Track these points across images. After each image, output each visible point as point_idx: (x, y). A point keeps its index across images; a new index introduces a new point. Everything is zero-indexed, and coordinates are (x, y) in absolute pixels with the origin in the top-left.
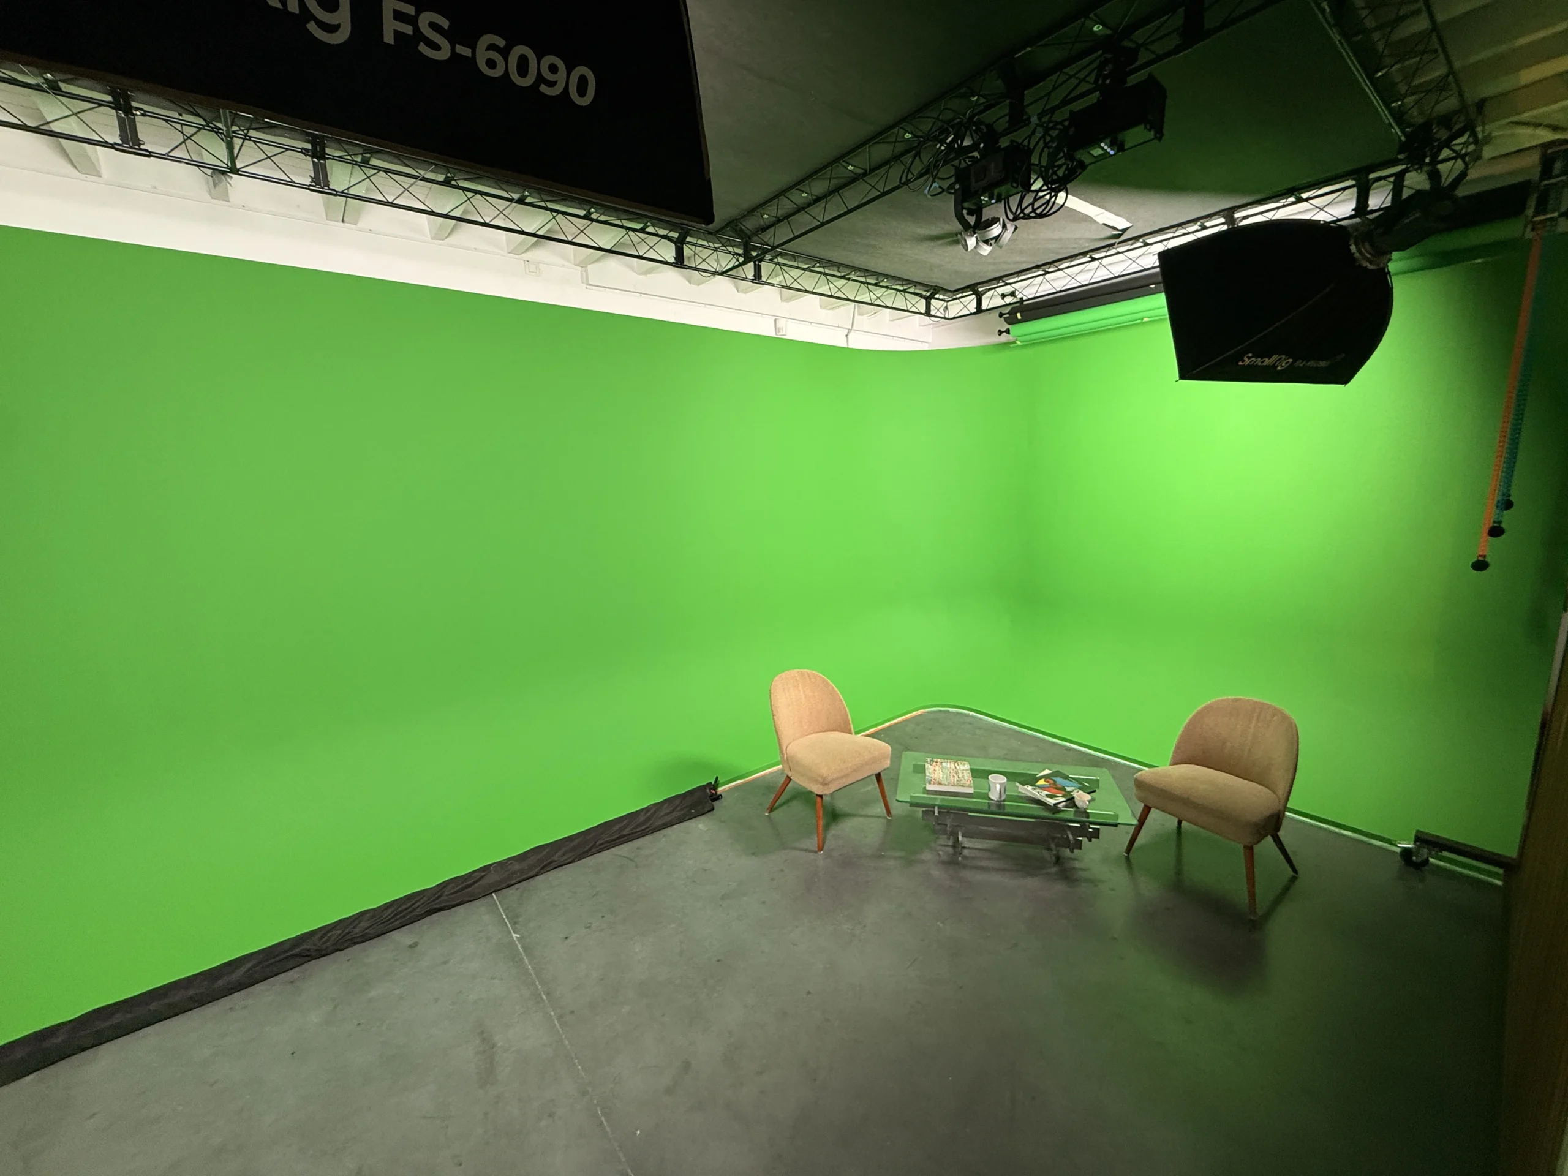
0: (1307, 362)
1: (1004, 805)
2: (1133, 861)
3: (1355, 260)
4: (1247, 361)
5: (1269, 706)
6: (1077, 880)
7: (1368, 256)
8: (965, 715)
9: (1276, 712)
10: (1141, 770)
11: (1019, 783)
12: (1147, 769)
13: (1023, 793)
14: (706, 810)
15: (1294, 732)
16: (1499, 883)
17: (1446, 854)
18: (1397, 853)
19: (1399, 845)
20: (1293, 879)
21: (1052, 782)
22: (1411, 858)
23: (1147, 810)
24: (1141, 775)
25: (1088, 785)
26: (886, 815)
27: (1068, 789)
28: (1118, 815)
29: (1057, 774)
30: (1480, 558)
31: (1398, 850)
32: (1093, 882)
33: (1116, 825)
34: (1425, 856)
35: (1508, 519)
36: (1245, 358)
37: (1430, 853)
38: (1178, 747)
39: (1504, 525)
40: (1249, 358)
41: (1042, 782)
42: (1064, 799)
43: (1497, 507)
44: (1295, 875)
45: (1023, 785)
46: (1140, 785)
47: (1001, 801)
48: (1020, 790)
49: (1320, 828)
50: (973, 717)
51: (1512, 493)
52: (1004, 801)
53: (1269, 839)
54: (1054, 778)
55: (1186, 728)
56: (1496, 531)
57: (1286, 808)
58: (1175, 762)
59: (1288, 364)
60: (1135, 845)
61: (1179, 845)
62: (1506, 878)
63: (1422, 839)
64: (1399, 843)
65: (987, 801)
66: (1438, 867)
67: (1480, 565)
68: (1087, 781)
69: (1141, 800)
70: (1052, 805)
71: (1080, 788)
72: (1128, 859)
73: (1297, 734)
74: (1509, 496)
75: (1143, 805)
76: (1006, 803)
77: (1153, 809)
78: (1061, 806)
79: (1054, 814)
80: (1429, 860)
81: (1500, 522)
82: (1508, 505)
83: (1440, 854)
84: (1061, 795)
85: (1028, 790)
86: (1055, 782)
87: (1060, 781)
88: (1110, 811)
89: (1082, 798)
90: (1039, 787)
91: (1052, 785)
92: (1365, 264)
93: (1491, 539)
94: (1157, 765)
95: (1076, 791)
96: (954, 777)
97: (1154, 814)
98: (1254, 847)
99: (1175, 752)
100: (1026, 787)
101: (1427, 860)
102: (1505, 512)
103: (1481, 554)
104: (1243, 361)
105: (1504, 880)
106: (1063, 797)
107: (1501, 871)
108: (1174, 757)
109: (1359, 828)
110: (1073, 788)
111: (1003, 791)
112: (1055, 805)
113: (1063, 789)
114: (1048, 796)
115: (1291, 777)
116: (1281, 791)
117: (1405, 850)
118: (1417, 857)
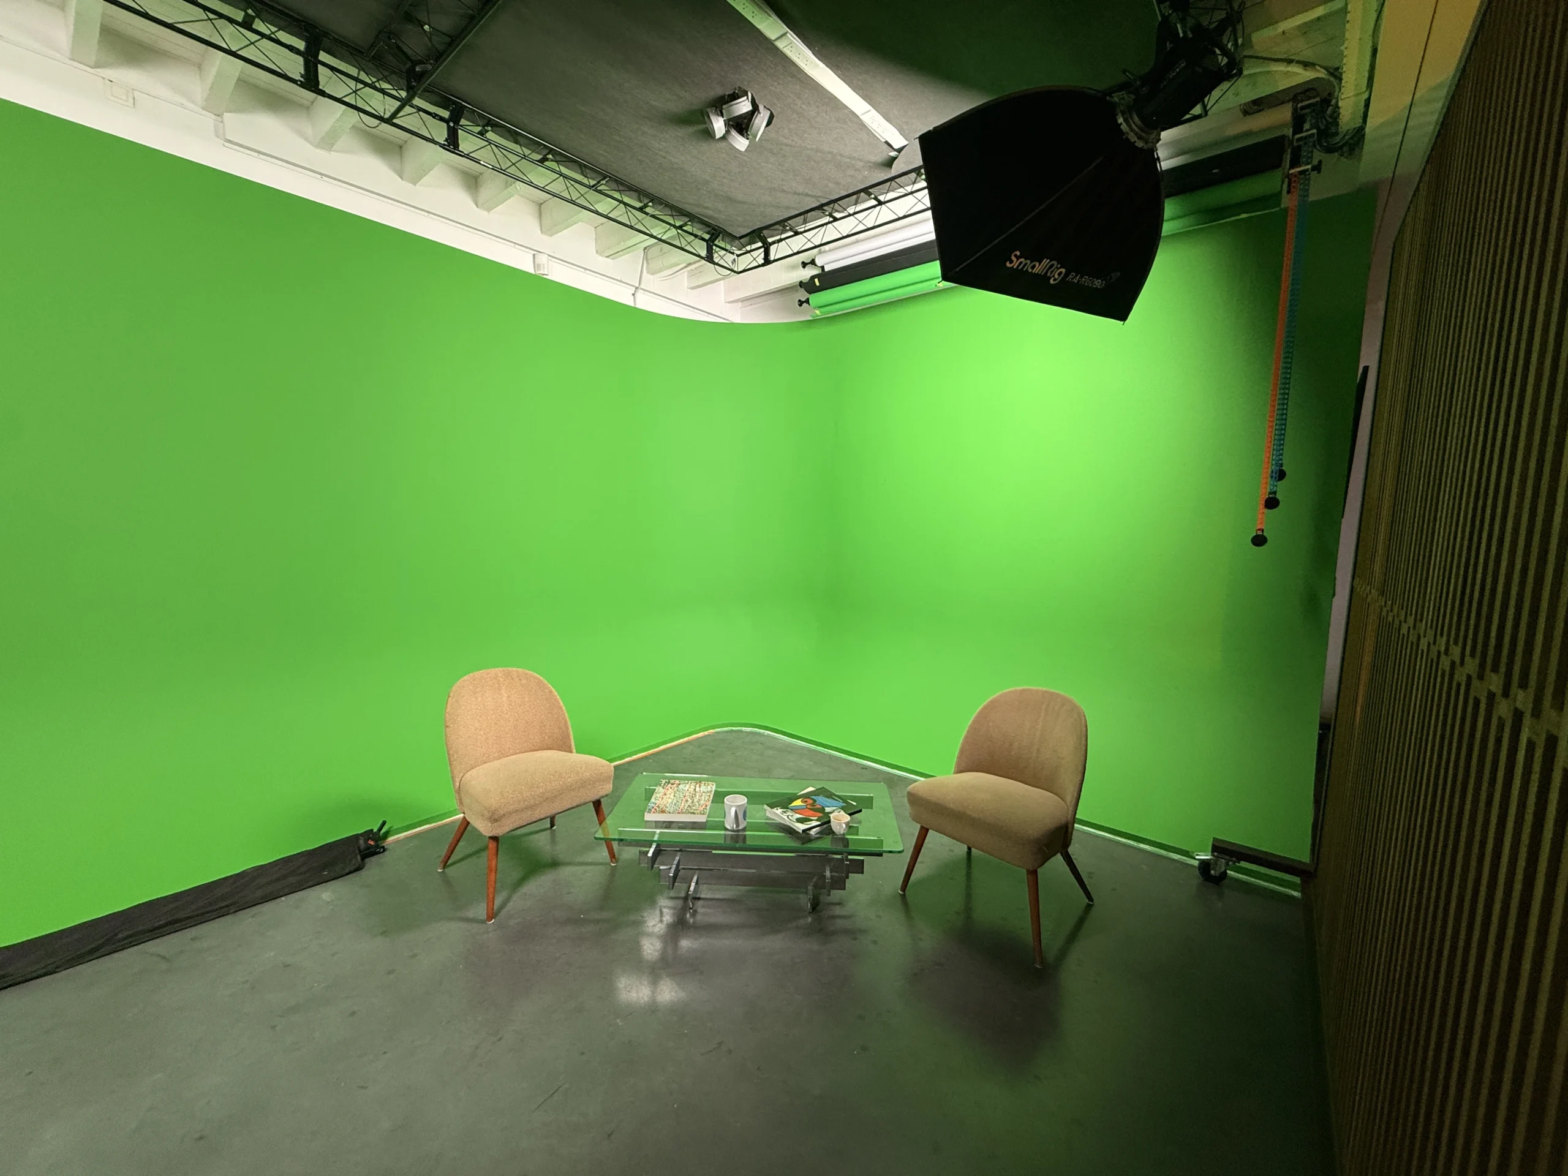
0: (1081, 277)
1: (745, 836)
2: (909, 899)
3: (1122, 133)
4: (1015, 264)
5: (1058, 695)
6: (834, 933)
7: (1137, 129)
8: (759, 734)
9: (1065, 701)
10: (915, 781)
11: (767, 805)
12: (922, 779)
13: (774, 820)
14: (347, 871)
15: (1083, 722)
16: (1296, 894)
17: (1243, 864)
18: (1194, 867)
19: (1197, 857)
20: (1089, 907)
21: (811, 802)
22: (1209, 871)
23: (924, 833)
24: (914, 787)
25: (855, 804)
26: (610, 861)
27: (827, 810)
28: (882, 840)
29: (822, 792)
30: (1260, 533)
31: (1196, 863)
32: (853, 933)
33: (880, 855)
34: (1223, 869)
35: (1282, 490)
36: (1013, 258)
37: (1227, 864)
38: (962, 751)
39: (1278, 496)
40: (1018, 258)
41: (798, 803)
42: (819, 823)
43: (1272, 477)
44: (1091, 903)
45: (772, 808)
46: (915, 799)
47: (738, 831)
48: (768, 814)
49: (1119, 843)
50: (768, 736)
51: (1284, 462)
52: (744, 830)
53: (1059, 856)
54: (813, 797)
55: (971, 726)
56: (1272, 503)
57: (1074, 820)
58: (959, 771)
59: (1062, 275)
60: (912, 878)
61: (969, 875)
62: (1303, 888)
63: (1219, 848)
64: (1197, 855)
65: (723, 832)
66: (1237, 880)
67: (1259, 540)
68: (854, 798)
69: (916, 819)
70: (801, 832)
71: (843, 808)
72: (903, 896)
73: (1086, 726)
74: (1281, 465)
75: (919, 826)
76: (747, 833)
77: (930, 831)
78: (813, 832)
79: (803, 844)
80: (1226, 873)
81: (1275, 493)
82: (1281, 475)
83: (1237, 864)
84: (816, 818)
85: (778, 815)
86: (815, 801)
87: (821, 800)
88: (874, 836)
89: (840, 820)
90: (792, 810)
91: (809, 807)
92: (1133, 138)
93: (1266, 511)
94: (932, 774)
95: (836, 813)
96: (687, 801)
97: (934, 838)
98: (1039, 870)
99: (959, 758)
100: (774, 810)
101: (1225, 873)
102: (1279, 483)
103: (1259, 527)
104: (1011, 262)
105: (1303, 892)
106: (817, 820)
107: (1297, 880)
108: (958, 764)
109: (1158, 841)
110: (835, 808)
111: (740, 817)
112: (804, 831)
113: (822, 810)
114: (799, 820)
115: (1079, 778)
116: (1070, 798)
117: (1202, 862)
118: (1215, 871)
